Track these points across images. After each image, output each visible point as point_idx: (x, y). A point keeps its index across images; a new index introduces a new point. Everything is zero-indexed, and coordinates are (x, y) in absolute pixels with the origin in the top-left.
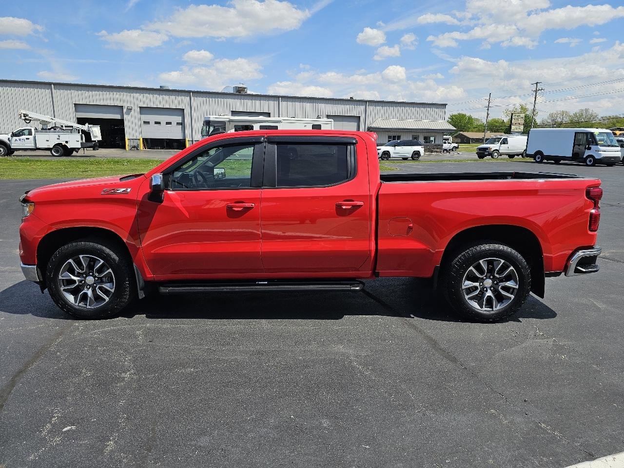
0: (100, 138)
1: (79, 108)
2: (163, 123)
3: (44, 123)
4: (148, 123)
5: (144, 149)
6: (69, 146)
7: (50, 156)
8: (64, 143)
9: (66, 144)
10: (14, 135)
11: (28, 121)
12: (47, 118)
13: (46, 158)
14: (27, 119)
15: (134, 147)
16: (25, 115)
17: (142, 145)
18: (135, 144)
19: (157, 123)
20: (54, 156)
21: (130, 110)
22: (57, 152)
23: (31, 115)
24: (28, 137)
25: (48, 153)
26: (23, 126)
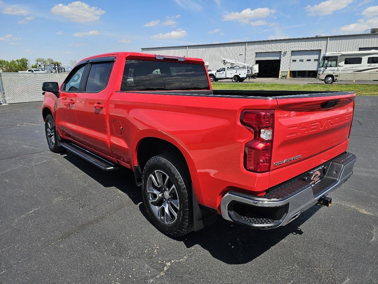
0: (257, 71)
1: (258, 55)
2: (305, 61)
3: (232, 64)
4: (295, 61)
5: (290, 78)
6: (241, 76)
7: (232, 82)
8: (238, 75)
9: (239, 75)
10: (218, 71)
11: (225, 64)
12: (233, 62)
13: (229, 83)
14: (225, 62)
15: (284, 76)
16: (224, 61)
17: (288, 75)
18: (285, 75)
19: (301, 61)
20: (233, 82)
21: (285, 53)
22: (235, 79)
23: (227, 60)
24: (223, 72)
25: (231, 80)
26: (223, 66)
